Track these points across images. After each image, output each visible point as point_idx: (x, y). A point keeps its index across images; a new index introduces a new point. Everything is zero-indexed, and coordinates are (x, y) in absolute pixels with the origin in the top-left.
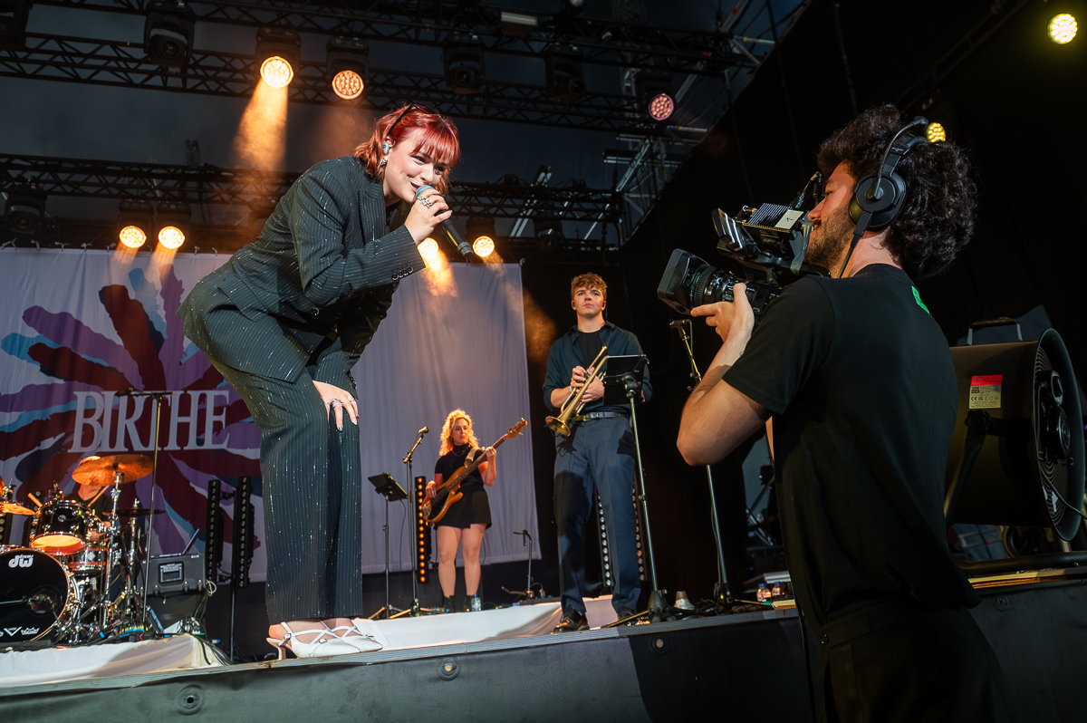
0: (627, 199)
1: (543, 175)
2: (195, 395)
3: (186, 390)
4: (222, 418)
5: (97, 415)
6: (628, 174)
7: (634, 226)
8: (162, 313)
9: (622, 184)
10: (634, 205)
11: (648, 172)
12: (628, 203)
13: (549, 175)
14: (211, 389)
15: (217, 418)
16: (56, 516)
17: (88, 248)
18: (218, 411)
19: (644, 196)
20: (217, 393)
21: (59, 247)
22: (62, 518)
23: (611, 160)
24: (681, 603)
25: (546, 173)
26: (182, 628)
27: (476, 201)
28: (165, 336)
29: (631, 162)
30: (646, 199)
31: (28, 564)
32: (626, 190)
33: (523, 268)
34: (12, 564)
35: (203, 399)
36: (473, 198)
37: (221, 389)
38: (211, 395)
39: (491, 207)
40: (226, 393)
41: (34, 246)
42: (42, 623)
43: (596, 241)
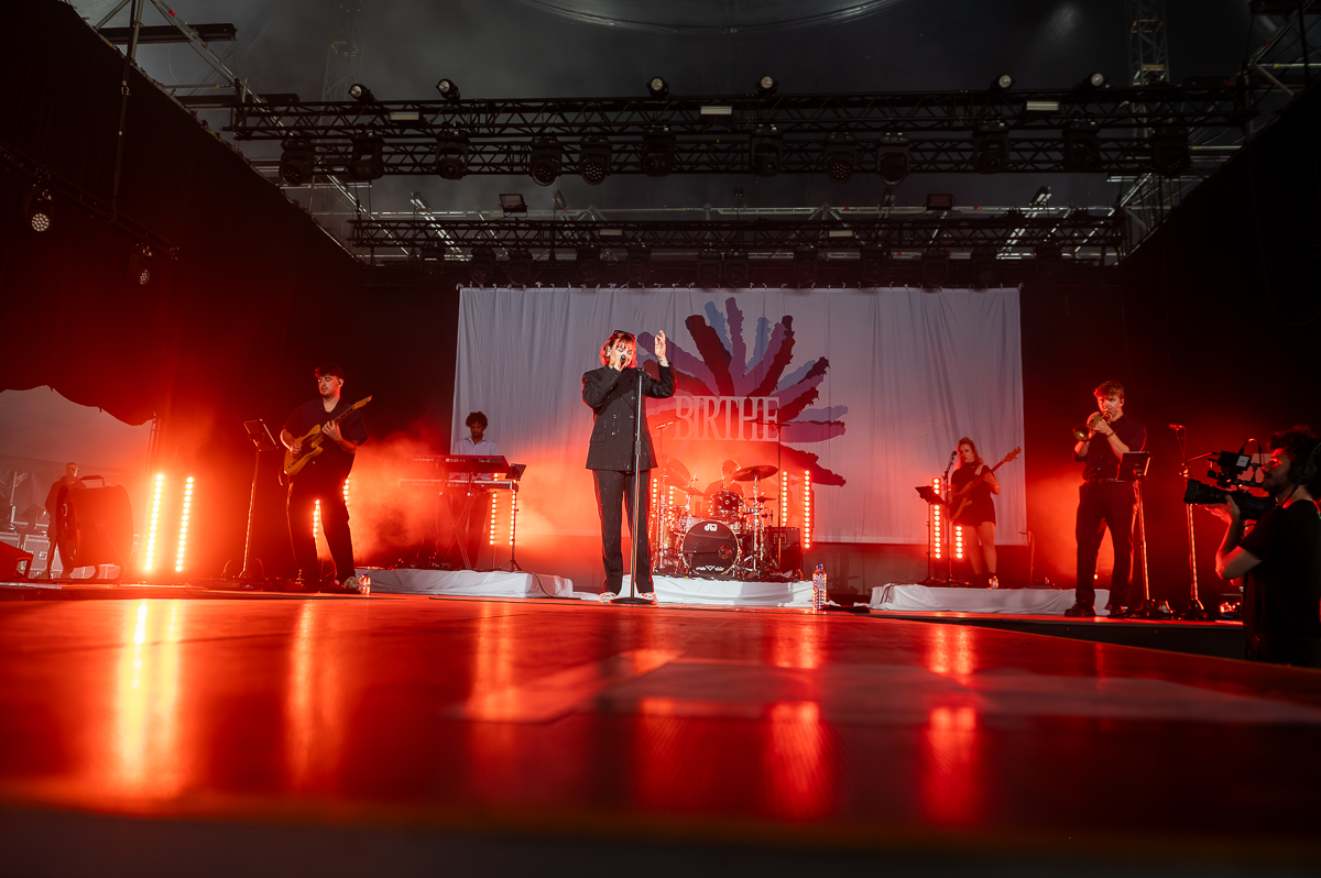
0: (1129, 212)
1: (1042, 196)
2: (755, 400)
3: (748, 396)
4: (775, 418)
5: (690, 413)
6: (1133, 191)
7: (1134, 243)
8: (729, 336)
9: (1125, 200)
10: (1135, 217)
11: (1154, 188)
12: (1129, 216)
13: (1049, 196)
14: (766, 395)
15: (771, 418)
16: (724, 501)
17: (676, 287)
18: (771, 413)
19: (1147, 207)
20: (771, 399)
21: (657, 287)
22: (727, 502)
23: (1116, 179)
24: (1165, 608)
25: (1046, 194)
26: (793, 574)
27: (982, 235)
28: (732, 355)
29: (1136, 180)
30: (1149, 210)
31: (715, 529)
32: (1129, 203)
33: (1021, 292)
34: (707, 528)
35: (760, 403)
36: (978, 231)
37: (773, 396)
38: (766, 400)
39: (994, 239)
40: (777, 399)
41: (641, 287)
42: (726, 564)
43: (1094, 259)
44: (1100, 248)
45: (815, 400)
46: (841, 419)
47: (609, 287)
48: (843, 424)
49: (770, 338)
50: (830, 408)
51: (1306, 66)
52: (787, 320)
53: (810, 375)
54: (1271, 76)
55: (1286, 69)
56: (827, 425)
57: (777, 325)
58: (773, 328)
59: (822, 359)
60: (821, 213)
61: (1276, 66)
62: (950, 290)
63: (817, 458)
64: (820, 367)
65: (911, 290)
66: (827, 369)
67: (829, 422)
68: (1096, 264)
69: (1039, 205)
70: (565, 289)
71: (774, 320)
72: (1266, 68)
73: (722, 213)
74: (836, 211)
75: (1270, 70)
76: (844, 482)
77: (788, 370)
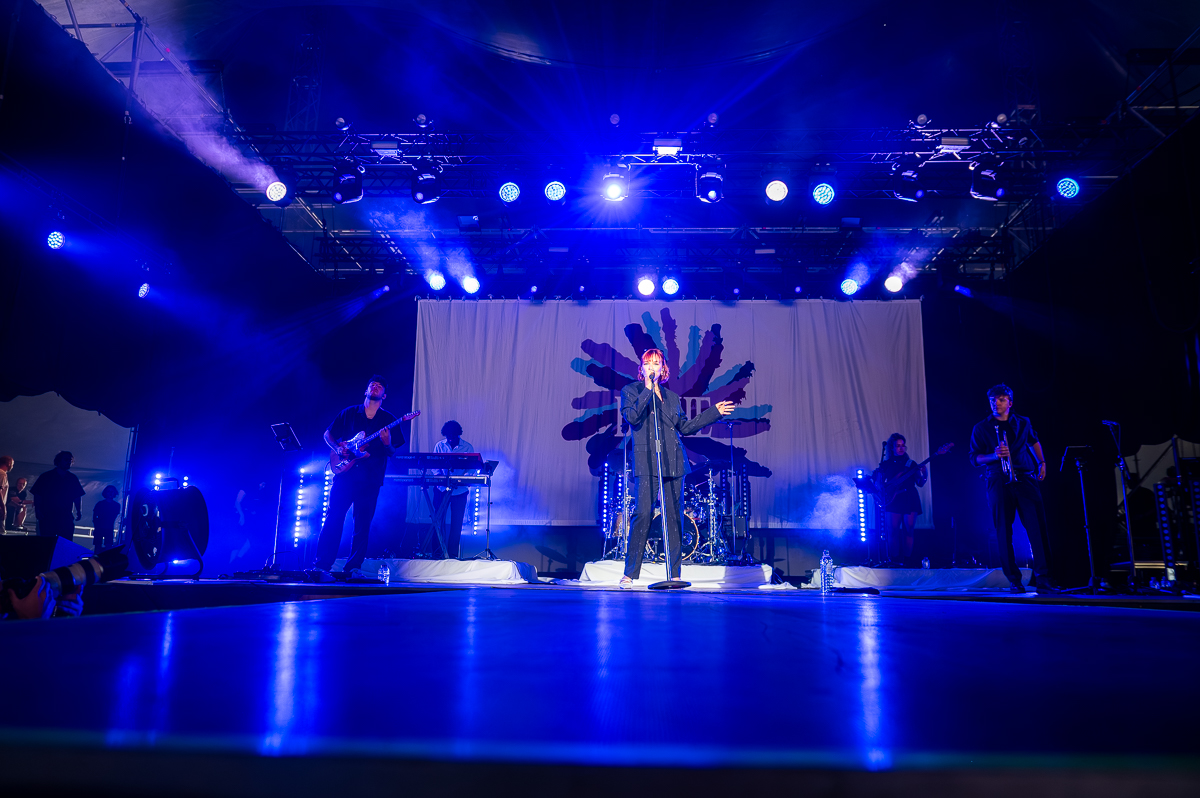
0: (1011, 233)
1: (936, 218)
3: (682, 396)
6: (1015, 215)
8: (664, 342)
10: (1016, 236)
11: (1036, 212)
12: (1013, 236)
13: (942, 218)
14: (698, 396)
17: (615, 299)
18: (703, 410)
19: (1029, 228)
21: (598, 298)
23: (1001, 204)
25: (939, 216)
28: (667, 359)
29: (1019, 204)
30: (1031, 231)
32: (1011, 225)
33: (923, 303)
37: (705, 396)
40: (708, 399)
41: (583, 299)
43: (984, 274)
44: (989, 265)
45: (742, 400)
46: (766, 416)
47: (554, 299)
48: (768, 421)
49: (701, 344)
50: (756, 407)
51: (1177, 108)
52: (716, 328)
53: (738, 377)
54: (1141, 117)
55: (1153, 110)
56: (754, 422)
57: (707, 332)
58: (703, 335)
59: (748, 363)
60: (741, 232)
61: (1146, 108)
62: (860, 301)
63: (746, 452)
64: (746, 370)
65: (826, 301)
66: (752, 372)
67: (755, 420)
68: (986, 278)
69: (933, 226)
70: (515, 300)
71: (705, 328)
72: (1137, 110)
73: (653, 232)
74: (754, 231)
75: (1141, 112)
76: (770, 473)
77: (718, 373)
